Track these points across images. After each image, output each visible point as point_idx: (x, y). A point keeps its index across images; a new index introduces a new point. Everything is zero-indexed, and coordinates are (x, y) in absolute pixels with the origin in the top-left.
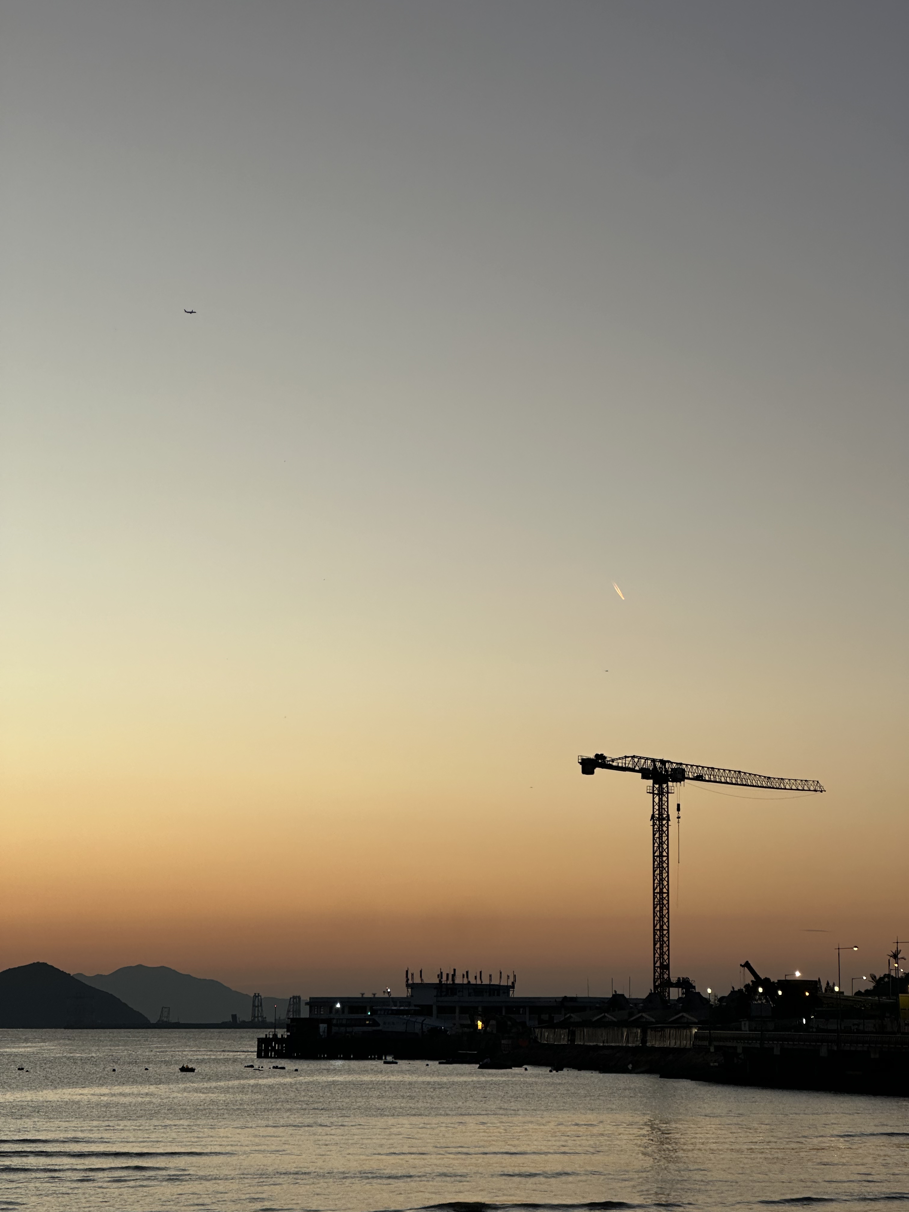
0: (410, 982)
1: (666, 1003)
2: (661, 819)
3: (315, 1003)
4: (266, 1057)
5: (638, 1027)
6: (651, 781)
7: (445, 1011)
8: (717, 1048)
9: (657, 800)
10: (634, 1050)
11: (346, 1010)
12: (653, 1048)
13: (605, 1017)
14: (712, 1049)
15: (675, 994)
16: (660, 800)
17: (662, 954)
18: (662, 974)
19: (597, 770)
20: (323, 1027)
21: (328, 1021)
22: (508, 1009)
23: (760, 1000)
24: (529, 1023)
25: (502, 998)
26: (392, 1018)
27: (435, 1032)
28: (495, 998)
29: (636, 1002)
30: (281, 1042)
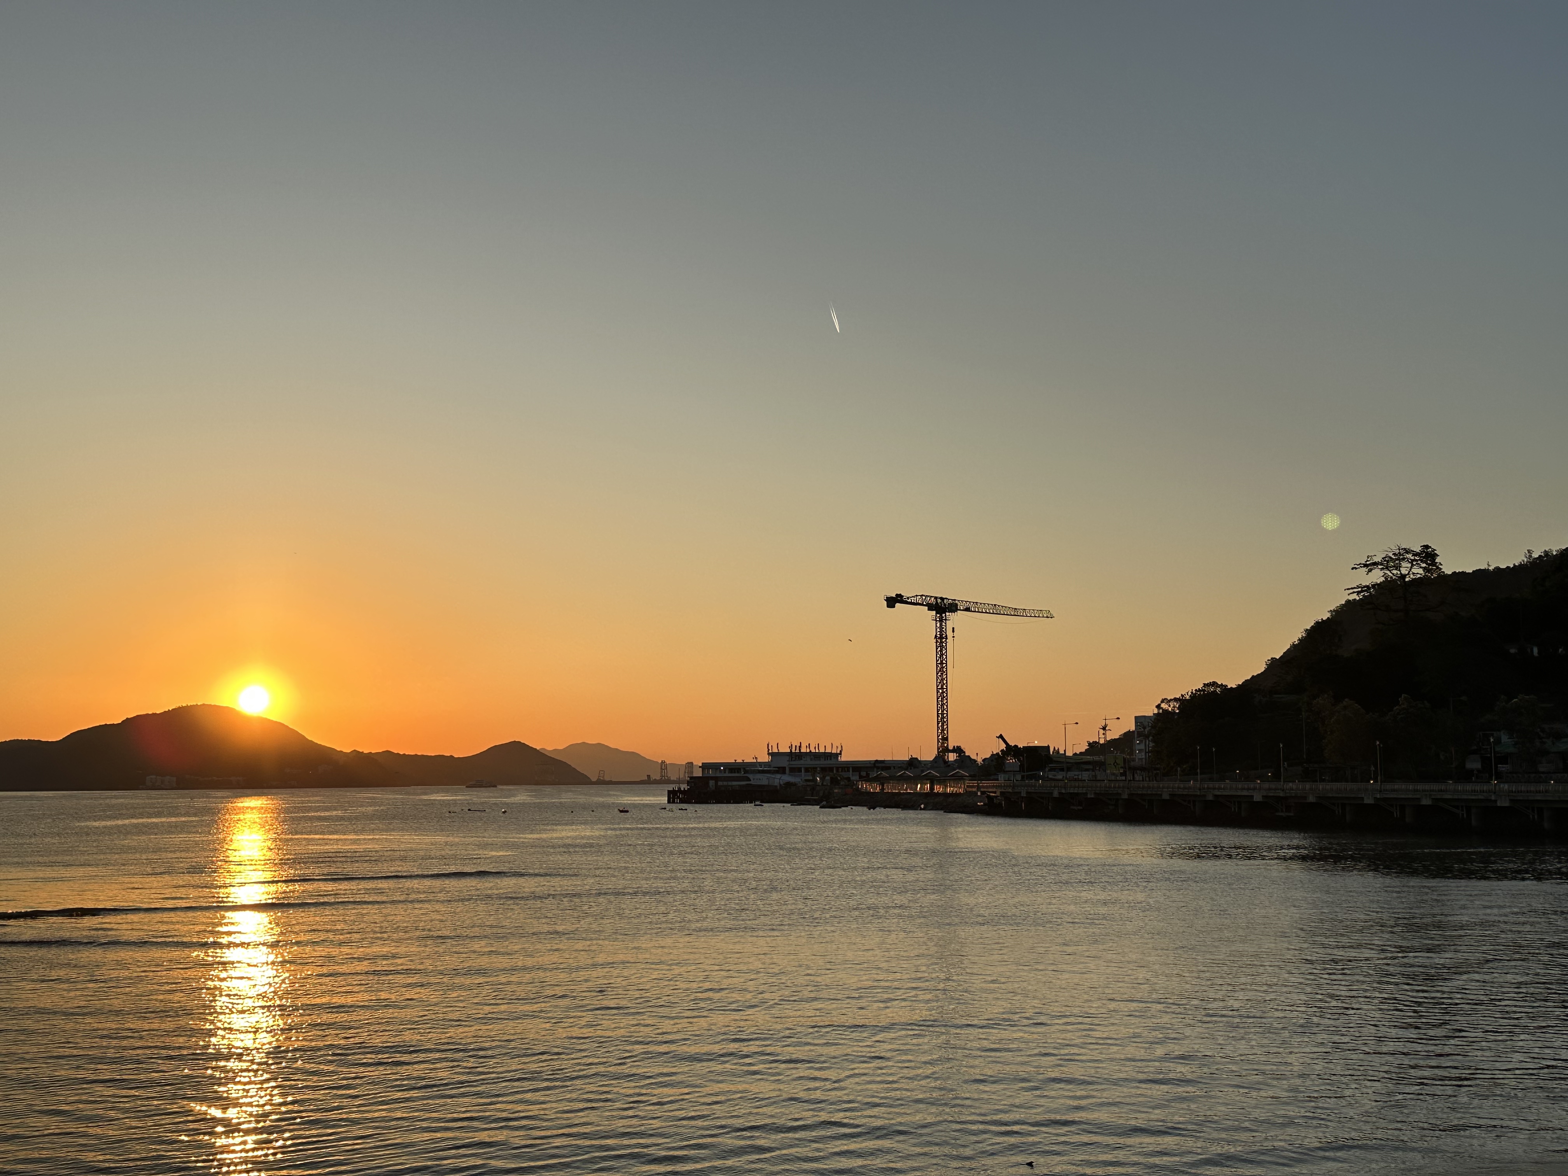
0: (770, 751)
1: (946, 763)
2: (941, 638)
3: (705, 767)
4: (674, 802)
5: (927, 780)
6: (934, 612)
7: (794, 770)
8: (983, 793)
9: (938, 625)
10: (926, 796)
11: (727, 771)
12: (938, 794)
13: (905, 773)
14: (979, 794)
15: (952, 757)
16: (941, 625)
17: (943, 730)
18: (943, 744)
19: (897, 605)
20: (712, 783)
21: (716, 779)
22: (837, 768)
23: (1011, 760)
24: (853, 778)
25: (833, 761)
26: (759, 776)
27: (788, 784)
28: (829, 762)
29: (926, 763)
30: (684, 792)
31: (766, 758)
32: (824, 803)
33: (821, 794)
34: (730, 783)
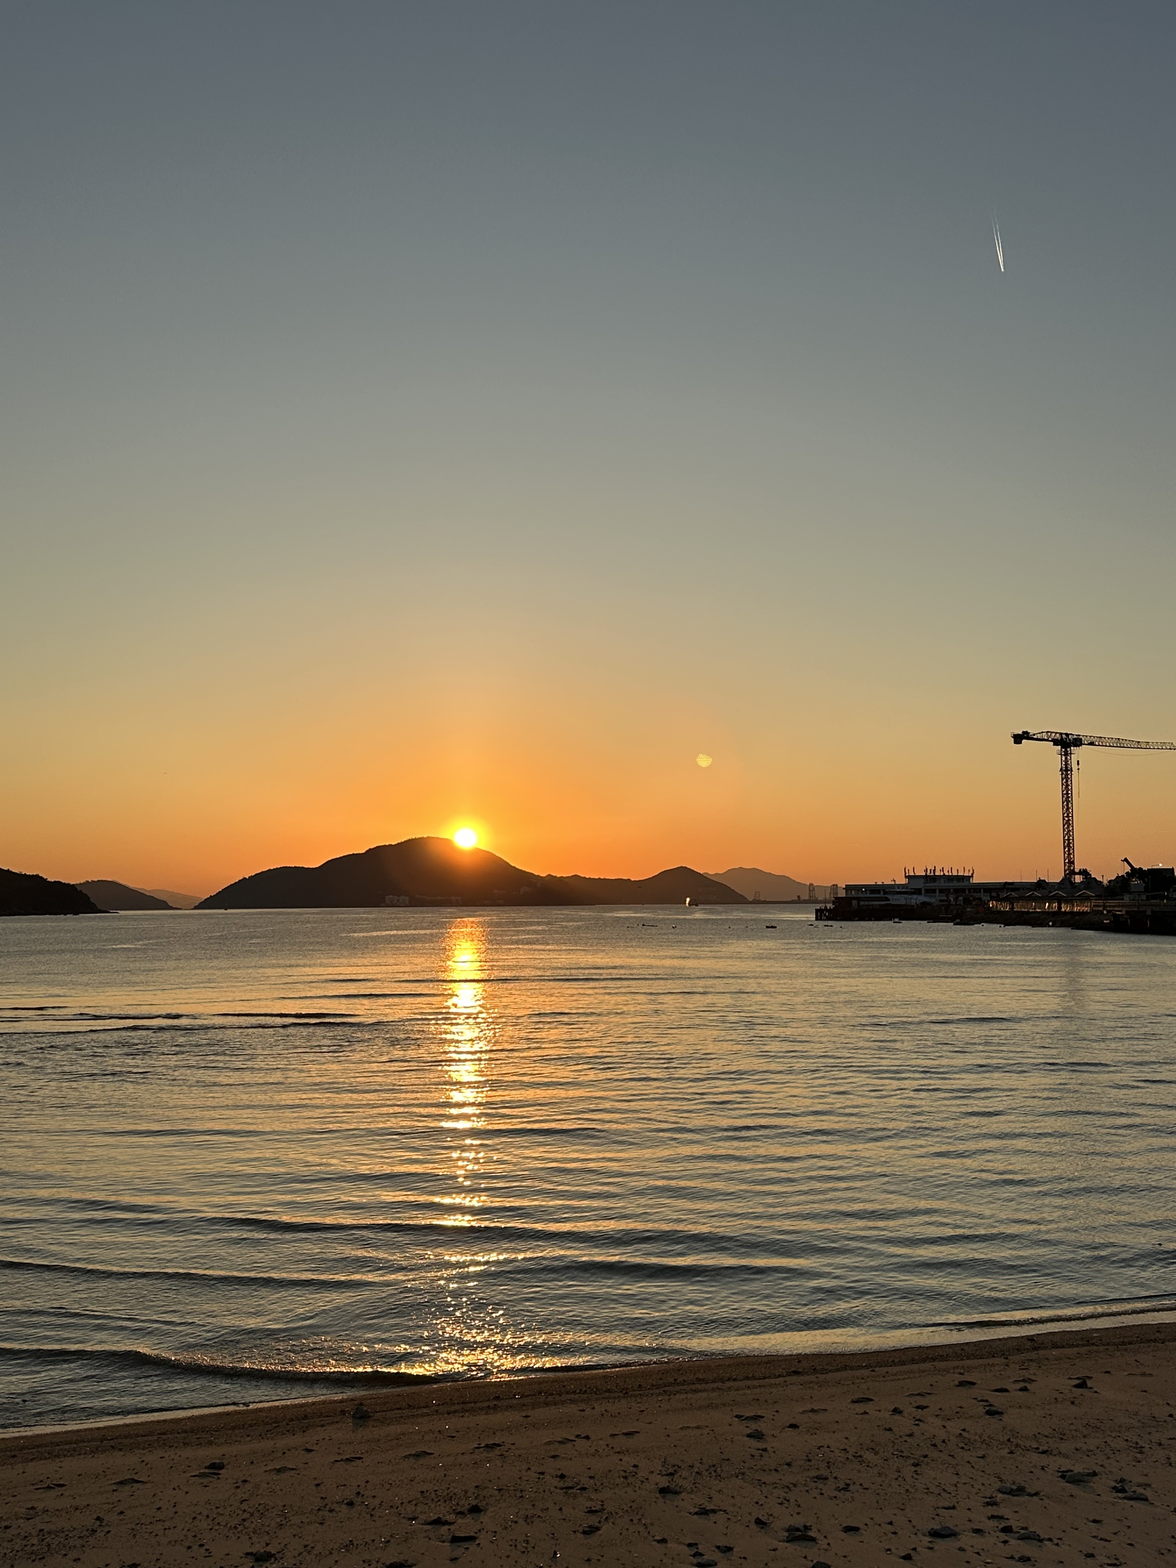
0: (907, 875)
1: (1073, 884)
2: (1066, 770)
3: (848, 888)
4: (821, 919)
5: (1054, 899)
6: (1059, 747)
7: (929, 891)
8: (1109, 912)
10: (1054, 914)
11: (868, 892)
12: (1065, 912)
13: (1033, 893)
14: (1105, 912)
15: (1078, 879)
16: (1066, 759)
17: (1069, 854)
18: (1070, 867)
19: (1024, 741)
20: (854, 902)
21: (858, 899)
22: (969, 890)
23: (1135, 882)
24: (984, 898)
25: (966, 883)
26: (896, 897)
27: (924, 904)
28: (961, 884)
29: (1053, 884)
30: (830, 911)
31: (904, 881)
32: (958, 920)
33: (955, 912)
34: (871, 903)
